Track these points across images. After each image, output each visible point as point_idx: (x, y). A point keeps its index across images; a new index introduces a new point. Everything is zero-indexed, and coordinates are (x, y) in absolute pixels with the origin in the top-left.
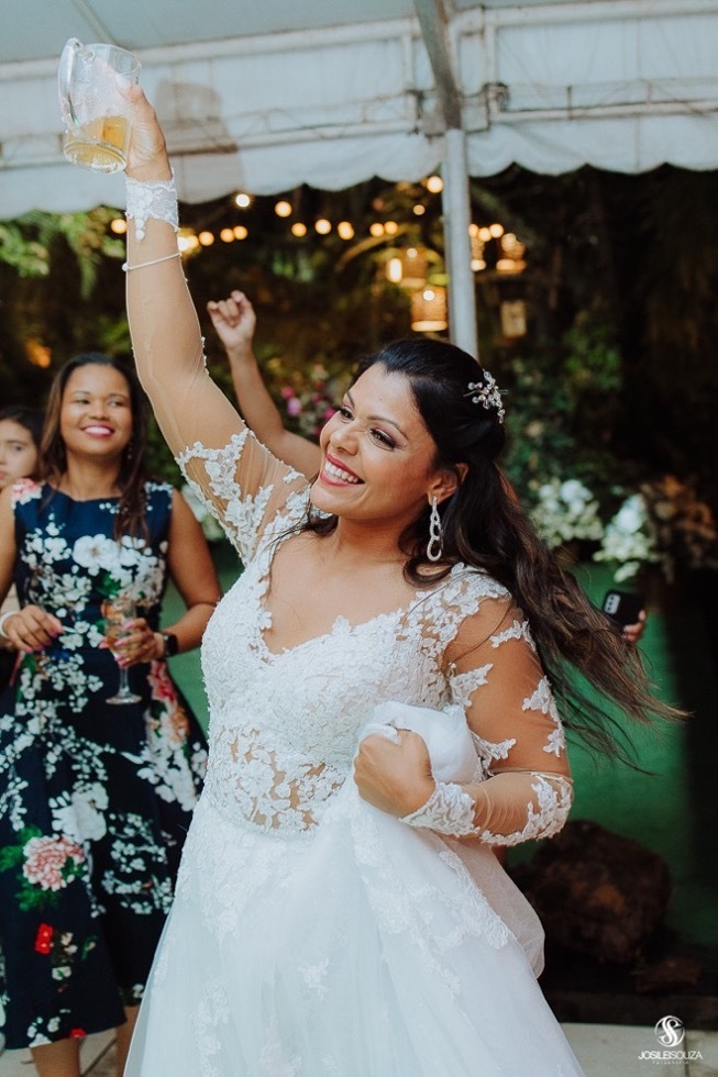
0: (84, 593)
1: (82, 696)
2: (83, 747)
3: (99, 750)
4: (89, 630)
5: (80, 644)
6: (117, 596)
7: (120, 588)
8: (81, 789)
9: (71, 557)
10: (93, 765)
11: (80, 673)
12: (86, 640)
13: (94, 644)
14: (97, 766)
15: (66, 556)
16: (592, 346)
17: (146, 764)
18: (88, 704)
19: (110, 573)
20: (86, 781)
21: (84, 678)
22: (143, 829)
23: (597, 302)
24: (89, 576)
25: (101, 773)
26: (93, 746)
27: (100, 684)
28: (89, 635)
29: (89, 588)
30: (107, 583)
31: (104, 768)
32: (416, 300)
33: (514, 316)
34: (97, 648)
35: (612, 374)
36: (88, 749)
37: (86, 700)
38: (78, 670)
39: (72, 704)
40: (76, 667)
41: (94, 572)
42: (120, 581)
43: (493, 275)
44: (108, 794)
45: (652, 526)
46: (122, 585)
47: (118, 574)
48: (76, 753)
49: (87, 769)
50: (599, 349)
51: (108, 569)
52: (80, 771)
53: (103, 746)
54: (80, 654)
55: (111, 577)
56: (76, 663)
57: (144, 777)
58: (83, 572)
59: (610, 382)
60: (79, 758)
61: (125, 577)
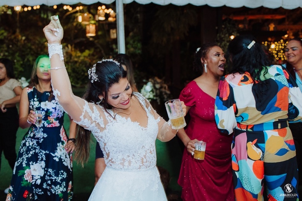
0: (44, 115)
1: (42, 138)
2: (41, 152)
3: (44, 152)
4: (44, 123)
5: (42, 126)
6: (52, 115)
7: (52, 113)
8: (39, 163)
9: (40, 106)
10: (42, 157)
11: (42, 133)
12: (44, 125)
13: (46, 126)
14: (43, 157)
15: (39, 106)
16: (134, 42)
17: (56, 156)
18: (43, 140)
19: (49, 110)
20: (40, 161)
21: (43, 134)
22: (52, 173)
23: (135, 30)
24: (45, 111)
25: (44, 159)
26: (43, 151)
27: (47, 136)
28: (45, 124)
29: (45, 114)
30: (49, 112)
31: (45, 157)
32: (88, 28)
33: (114, 33)
34: (46, 127)
35: (139, 49)
36: (42, 152)
37: (43, 139)
38: (42, 132)
39: (40, 141)
40: (41, 131)
41: (46, 110)
42: (52, 112)
43: (107, 22)
44: (45, 163)
45: (154, 90)
46: (53, 112)
47: (51, 110)
48: (39, 153)
49: (41, 158)
50: (136, 43)
51: (49, 109)
52: (39, 158)
53: (46, 151)
54: (42, 128)
55: (50, 111)
56: (41, 130)
57: (55, 159)
58: (43, 110)
59: (139, 52)
60: (39, 155)
61: (53, 110)
